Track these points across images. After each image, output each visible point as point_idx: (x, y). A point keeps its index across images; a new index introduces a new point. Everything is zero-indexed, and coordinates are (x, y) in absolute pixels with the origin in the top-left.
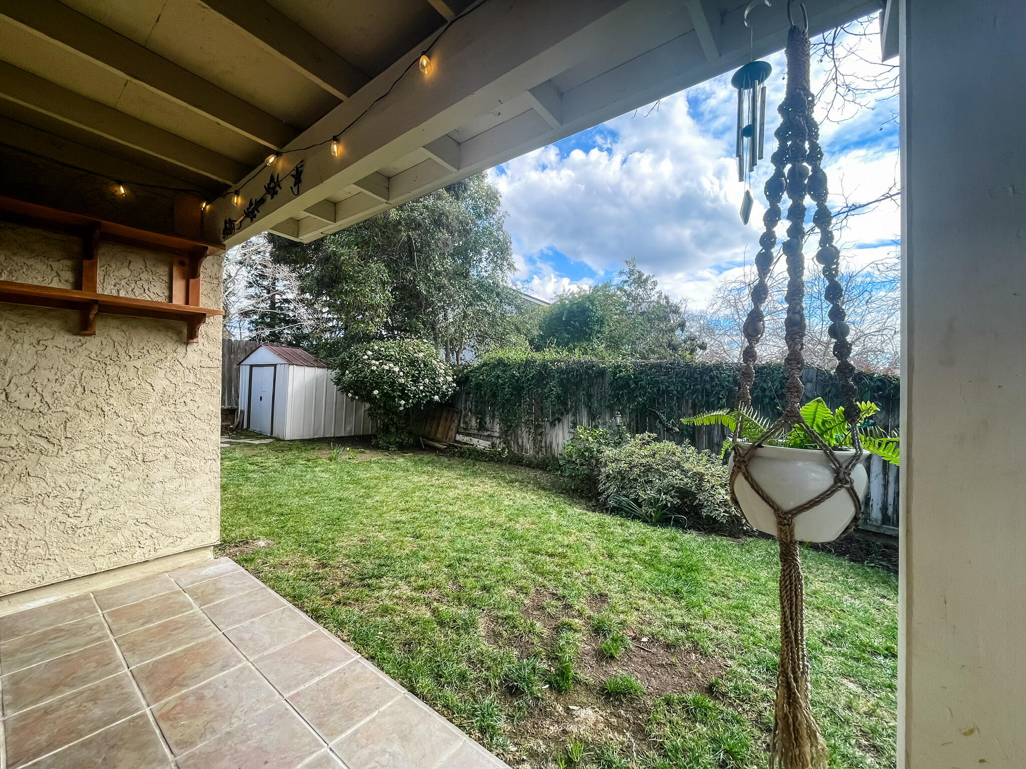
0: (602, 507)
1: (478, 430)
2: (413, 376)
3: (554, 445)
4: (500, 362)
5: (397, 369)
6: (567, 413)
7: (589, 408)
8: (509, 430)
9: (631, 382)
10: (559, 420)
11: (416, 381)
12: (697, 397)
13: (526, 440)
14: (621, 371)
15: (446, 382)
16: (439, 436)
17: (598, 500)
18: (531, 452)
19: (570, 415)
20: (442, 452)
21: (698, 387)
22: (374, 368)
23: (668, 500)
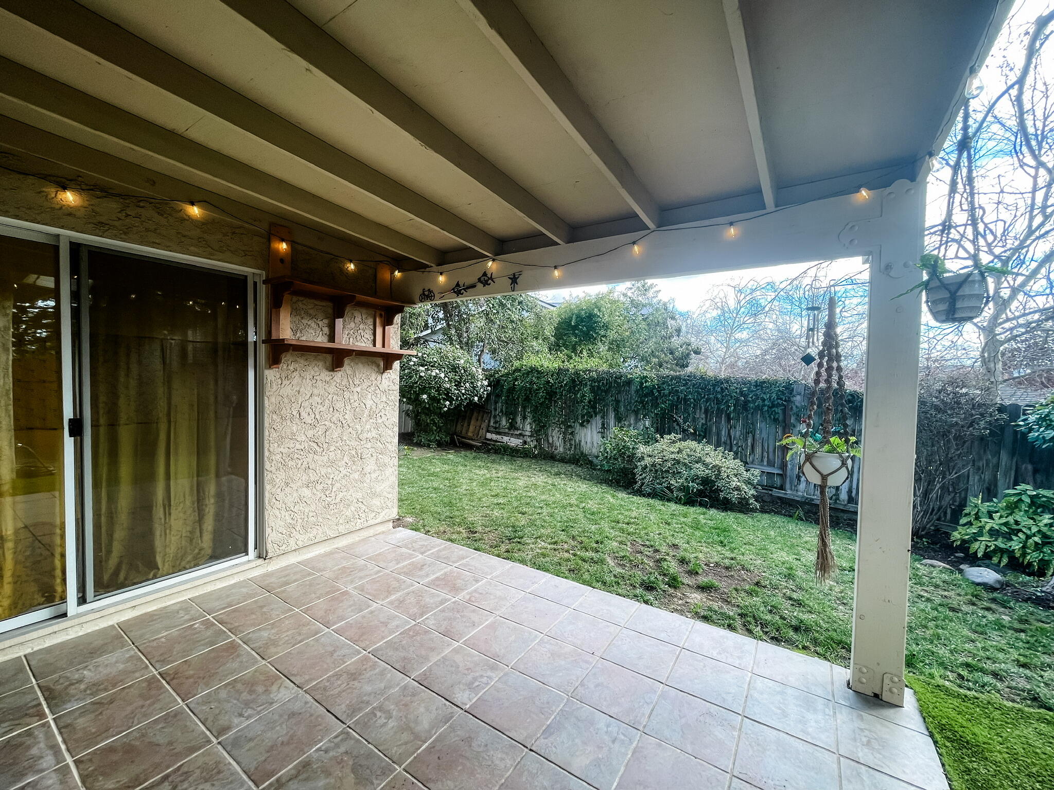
0: (640, 493)
1: (509, 429)
2: (456, 381)
3: (583, 443)
4: (533, 370)
5: (442, 375)
6: (596, 416)
7: (616, 410)
8: (540, 429)
9: (655, 391)
10: (588, 422)
11: (458, 385)
12: (710, 404)
13: (556, 439)
14: (647, 381)
15: (482, 386)
16: (470, 434)
17: (633, 489)
18: (561, 449)
19: (598, 417)
20: (478, 449)
21: (711, 396)
22: (422, 374)
23: (695, 486)
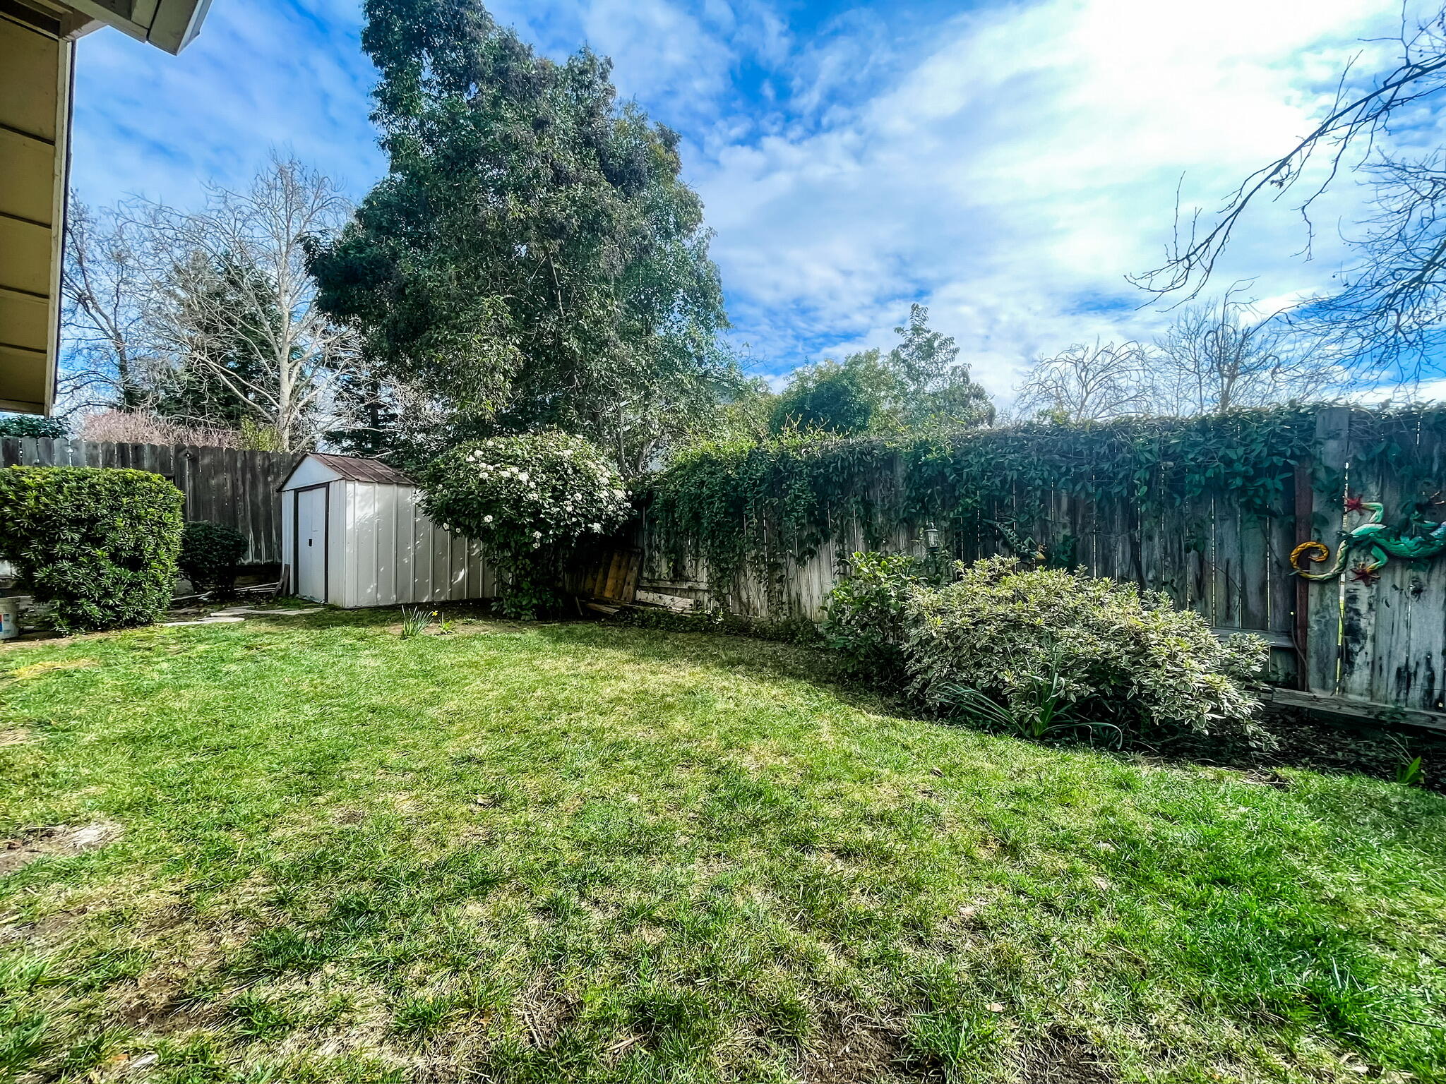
0: (917, 708)
1: (672, 581)
2: (554, 489)
3: (805, 599)
4: (705, 459)
5: (524, 477)
6: (827, 540)
7: (867, 524)
8: (725, 576)
9: (948, 471)
10: (812, 553)
11: (558, 497)
12: (1084, 487)
13: (754, 593)
14: (928, 451)
15: (612, 499)
16: (608, 594)
17: (903, 694)
18: (764, 613)
19: (832, 543)
20: (611, 619)
21: (1086, 468)
22: (484, 475)
23: (1070, 687)
